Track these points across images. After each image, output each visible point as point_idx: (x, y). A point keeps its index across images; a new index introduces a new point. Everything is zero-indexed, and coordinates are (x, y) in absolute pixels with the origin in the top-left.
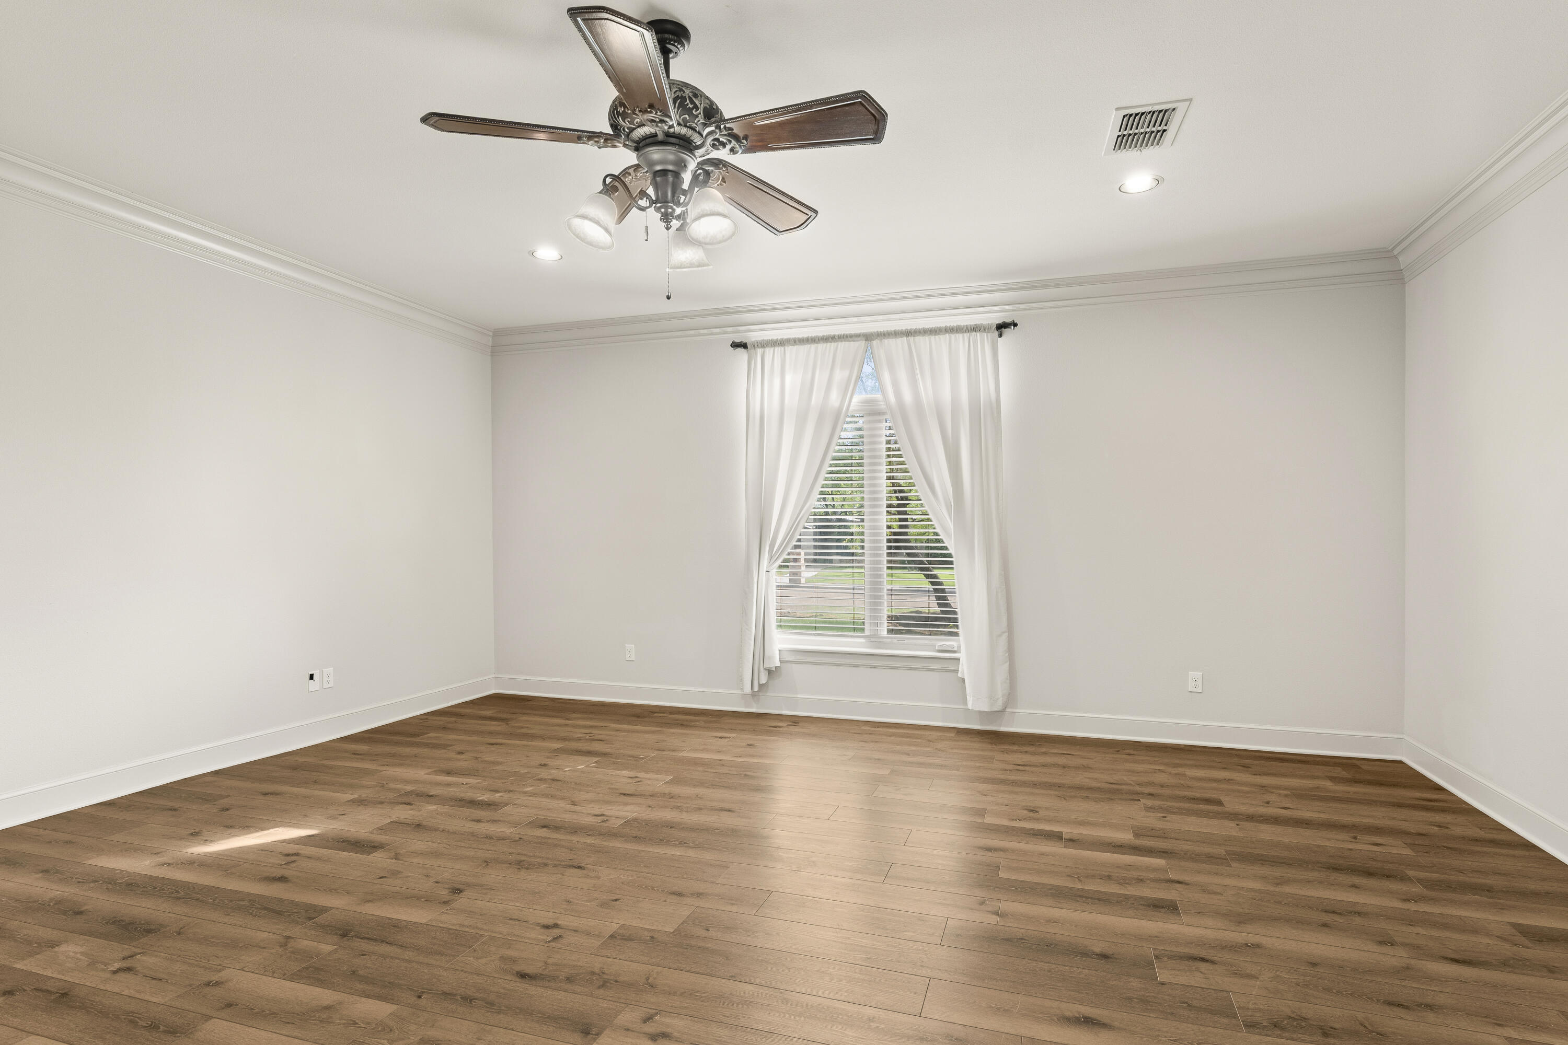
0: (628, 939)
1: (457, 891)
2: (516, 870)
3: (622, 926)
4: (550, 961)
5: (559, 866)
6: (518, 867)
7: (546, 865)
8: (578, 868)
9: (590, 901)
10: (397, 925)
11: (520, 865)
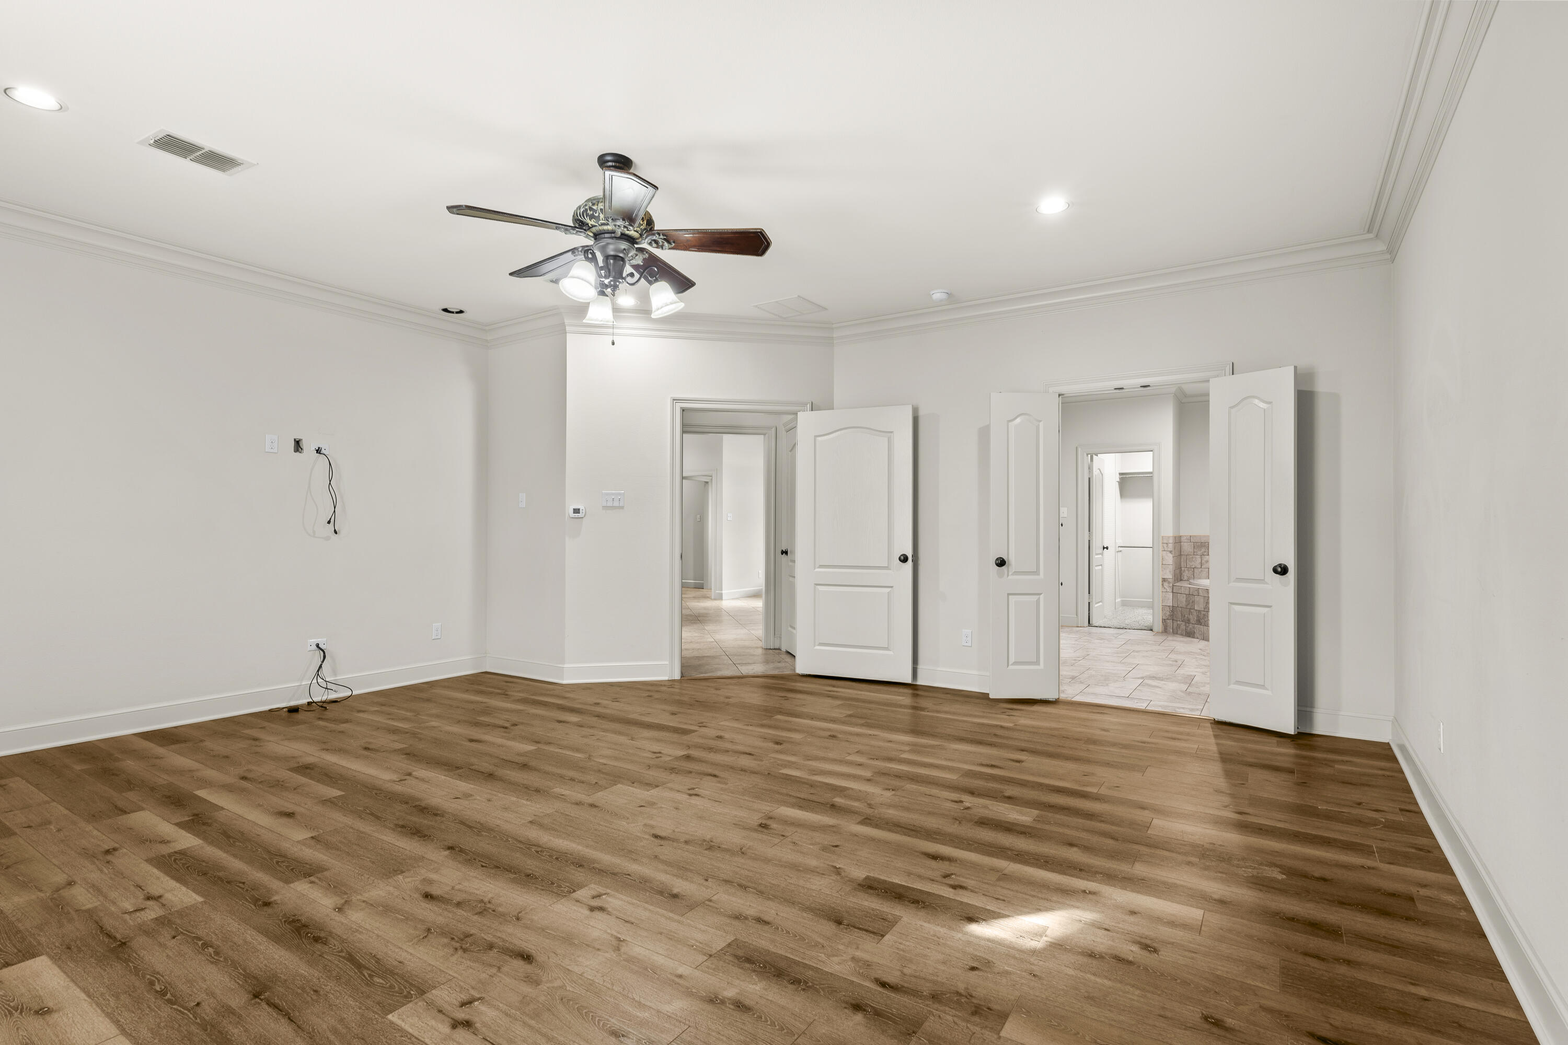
0: (647, 784)
1: (764, 826)
2: (714, 841)
3: (648, 791)
4: (699, 780)
5: (673, 840)
6: (712, 844)
7: (686, 842)
8: (658, 836)
9: (661, 807)
10: (801, 807)
11: (710, 846)
